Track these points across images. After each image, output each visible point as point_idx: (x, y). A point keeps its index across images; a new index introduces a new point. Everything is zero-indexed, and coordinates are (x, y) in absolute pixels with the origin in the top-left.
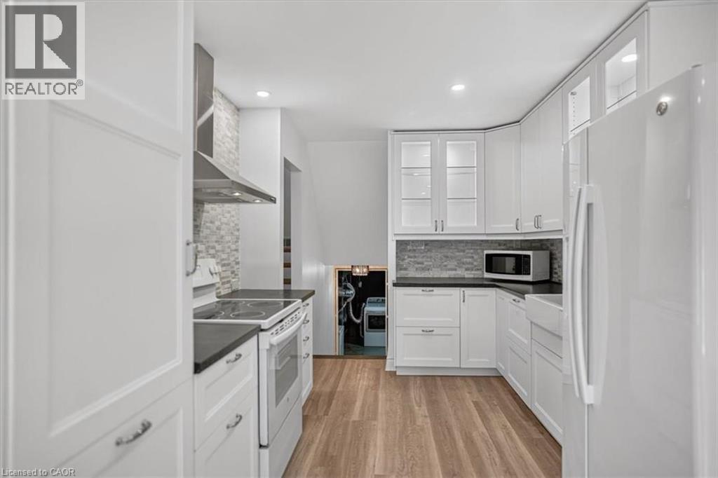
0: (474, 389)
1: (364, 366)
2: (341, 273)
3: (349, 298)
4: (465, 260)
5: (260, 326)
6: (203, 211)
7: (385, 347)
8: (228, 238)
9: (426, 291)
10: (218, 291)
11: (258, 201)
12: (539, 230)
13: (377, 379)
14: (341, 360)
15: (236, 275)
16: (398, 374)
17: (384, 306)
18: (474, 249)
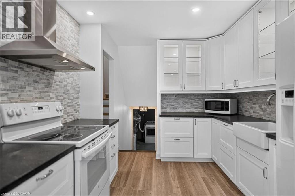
0: (201, 170)
1: (145, 156)
2: (135, 110)
3: (138, 121)
4: (194, 104)
5: (75, 145)
6: (54, 75)
7: (155, 143)
8: (72, 91)
9: (176, 119)
10: (65, 120)
11: (83, 68)
12: (236, 88)
13: (152, 163)
14: (134, 153)
15: (77, 111)
16: (162, 161)
17: (155, 125)
18: (199, 98)
